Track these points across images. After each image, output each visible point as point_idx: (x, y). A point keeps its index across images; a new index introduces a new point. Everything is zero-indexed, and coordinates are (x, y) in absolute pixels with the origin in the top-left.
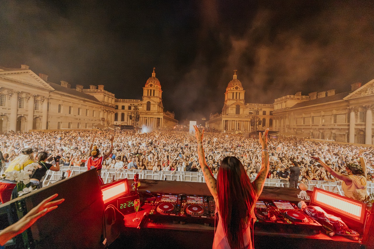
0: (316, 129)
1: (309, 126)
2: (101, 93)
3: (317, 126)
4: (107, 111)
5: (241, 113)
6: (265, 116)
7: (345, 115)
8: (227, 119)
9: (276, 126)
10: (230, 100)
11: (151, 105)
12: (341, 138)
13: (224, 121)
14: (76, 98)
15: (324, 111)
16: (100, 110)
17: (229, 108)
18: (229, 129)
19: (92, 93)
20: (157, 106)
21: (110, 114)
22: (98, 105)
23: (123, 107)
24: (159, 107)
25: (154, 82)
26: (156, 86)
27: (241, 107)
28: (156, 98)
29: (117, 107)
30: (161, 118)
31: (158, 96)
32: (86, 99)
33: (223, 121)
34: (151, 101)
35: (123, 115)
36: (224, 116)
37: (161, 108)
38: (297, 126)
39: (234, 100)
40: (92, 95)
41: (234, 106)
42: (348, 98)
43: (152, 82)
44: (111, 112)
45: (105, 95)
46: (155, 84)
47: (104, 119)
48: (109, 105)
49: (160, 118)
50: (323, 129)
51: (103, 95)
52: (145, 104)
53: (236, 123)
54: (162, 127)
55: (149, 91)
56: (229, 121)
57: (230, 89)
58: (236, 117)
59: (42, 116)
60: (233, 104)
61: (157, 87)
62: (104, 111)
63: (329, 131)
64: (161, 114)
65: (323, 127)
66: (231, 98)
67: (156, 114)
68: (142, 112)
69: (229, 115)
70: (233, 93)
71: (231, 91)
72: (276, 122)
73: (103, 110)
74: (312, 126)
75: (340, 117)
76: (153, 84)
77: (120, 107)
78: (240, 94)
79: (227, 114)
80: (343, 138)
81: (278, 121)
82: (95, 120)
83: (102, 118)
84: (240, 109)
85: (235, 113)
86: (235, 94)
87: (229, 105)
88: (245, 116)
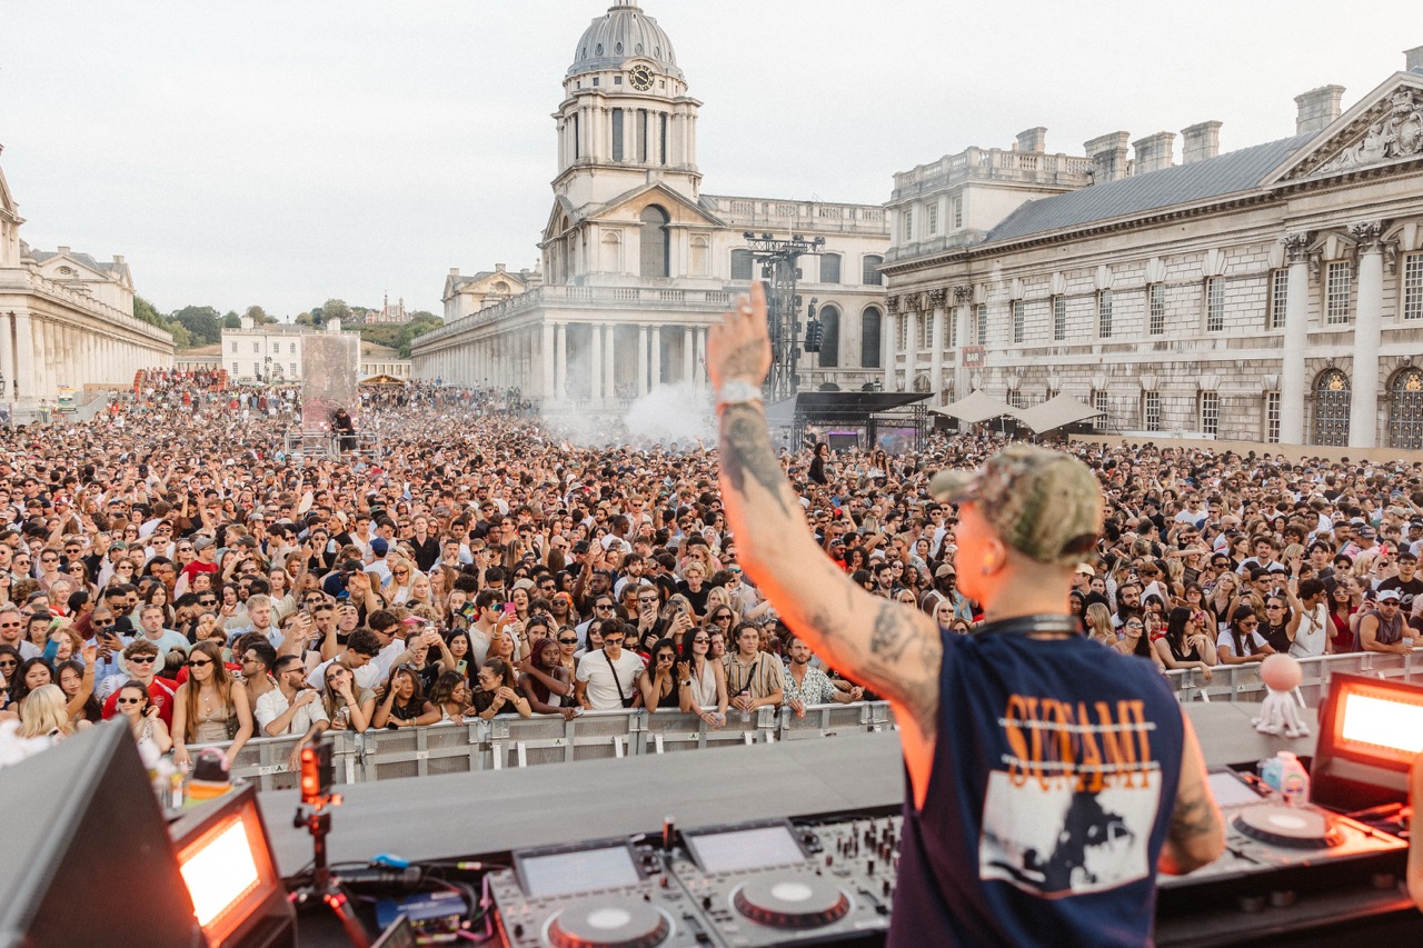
0: (1122, 368)
1: (1090, 349)
3: (1127, 348)
5: (675, 273)
6: (837, 287)
7: (1265, 281)
8: (579, 318)
9: (901, 359)
10: (592, 164)
12: (1242, 419)
13: (556, 327)
15: (1163, 258)
17: (594, 233)
18: (596, 392)
27: (673, 222)
30: (13, 314)
33: (548, 333)
36: (558, 291)
38: (1025, 352)
39: (623, 169)
41: (627, 214)
42: (1282, 179)
50: (1156, 368)
53: (647, 344)
54: (23, 391)
56: (597, 333)
57: (596, 81)
58: (644, 296)
60: (624, 199)
63: (1188, 379)
65: (1159, 356)
66: (605, 153)
69: (592, 282)
70: (618, 113)
71: (599, 102)
72: (902, 330)
74: (1105, 348)
75: (1242, 291)
78: (668, 119)
79: (579, 273)
80: (1250, 420)
81: (911, 319)
84: (673, 241)
85: (636, 271)
86: (630, 123)
87: (593, 208)
88: (708, 293)
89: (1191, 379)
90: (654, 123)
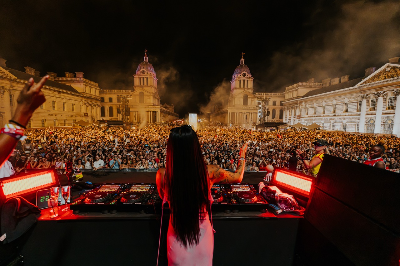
0: (327, 119)
1: (321, 116)
2: (81, 82)
3: (328, 115)
4: (90, 105)
5: (248, 104)
6: (275, 106)
7: (357, 103)
8: (233, 111)
9: (286, 118)
10: (236, 88)
11: (145, 96)
12: (351, 128)
13: (230, 113)
14: (48, 88)
15: (336, 100)
16: (81, 103)
17: (236, 98)
18: (236, 122)
19: (69, 82)
20: (152, 97)
21: (95, 108)
22: (78, 98)
23: (111, 100)
24: (154, 98)
25: (147, 68)
26: (149, 73)
27: (248, 97)
28: (150, 88)
29: (102, 100)
30: (158, 112)
31: (153, 85)
32: (61, 90)
33: (228, 113)
34: (144, 92)
35: (111, 109)
36: (231, 107)
37: (157, 100)
38: (308, 117)
39: (241, 89)
40: (69, 85)
41: (242, 96)
42: (361, 84)
43: (144, 68)
44: (96, 105)
45: (86, 84)
46: (148, 71)
47: (87, 114)
48: (92, 97)
49: (156, 112)
50: (334, 119)
51: (84, 84)
52: (138, 95)
53: (244, 115)
54: (159, 122)
55: (142, 79)
56: (236, 114)
57: (237, 76)
58: (243, 108)
59: (5, 112)
60: (241, 93)
61: (151, 74)
62: (87, 104)
64: (157, 107)
65: (334, 117)
66: (238, 86)
67: (151, 106)
68: (134, 105)
70: (240, 81)
71: (237, 79)
72: (286, 113)
73: (85, 104)
74: (324, 116)
75: (352, 105)
76: (145, 70)
77: (107, 100)
78: (248, 81)
79: (234, 105)
80: (353, 128)
81: (288, 112)
82: (76, 116)
83: (84, 113)
84: (248, 99)
85: (242, 104)
86: (242, 82)
87: (236, 95)
88: (254, 107)
89: (341, 121)
90: (246, 82)
